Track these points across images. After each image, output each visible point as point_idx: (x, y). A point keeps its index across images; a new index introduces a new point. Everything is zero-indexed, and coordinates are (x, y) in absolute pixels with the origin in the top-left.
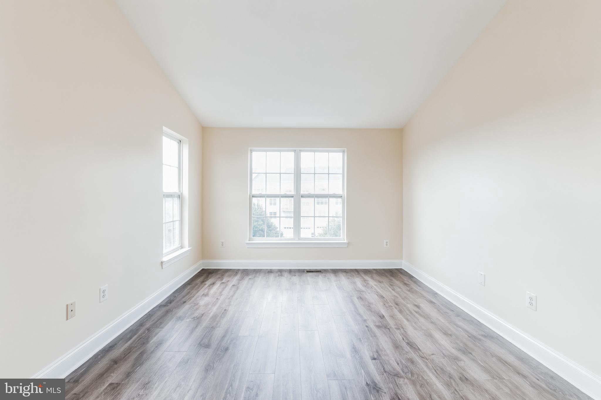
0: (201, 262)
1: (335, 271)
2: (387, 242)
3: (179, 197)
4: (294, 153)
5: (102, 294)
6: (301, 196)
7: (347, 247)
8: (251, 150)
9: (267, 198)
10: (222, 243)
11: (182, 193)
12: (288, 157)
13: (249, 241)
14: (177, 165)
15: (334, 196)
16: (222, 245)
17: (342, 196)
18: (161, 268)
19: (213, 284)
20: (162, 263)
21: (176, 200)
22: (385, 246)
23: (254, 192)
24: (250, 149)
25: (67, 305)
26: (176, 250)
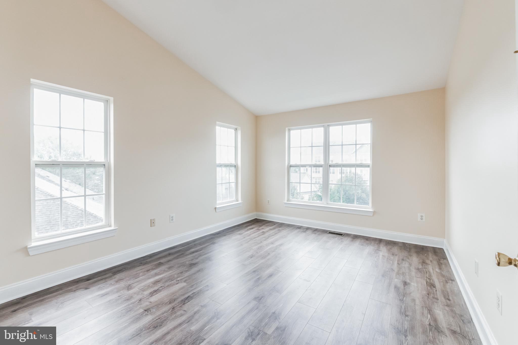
0: (255, 213)
1: (355, 237)
2: (422, 216)
3: (235, 166)
4: (323, 128)
5: (171, 219)
6: (329, 166)
7: (373, 215)
8: (289, 130)
9: (301, 168)
10: (268, 201)
11: (237, 164)
12: (319, 132)
13: (287, 201)
14: (234, 145)
15: (361, 166)
16: (268, 203)
17: (369, 166)
18: (215, 211)
19: (252, 228)
20: (215, 208)
21: (233, 169)
22: (419, 219)
23: (292, 163)
24: (288, 128)
25: (151, 219)
26: (232, 202)
